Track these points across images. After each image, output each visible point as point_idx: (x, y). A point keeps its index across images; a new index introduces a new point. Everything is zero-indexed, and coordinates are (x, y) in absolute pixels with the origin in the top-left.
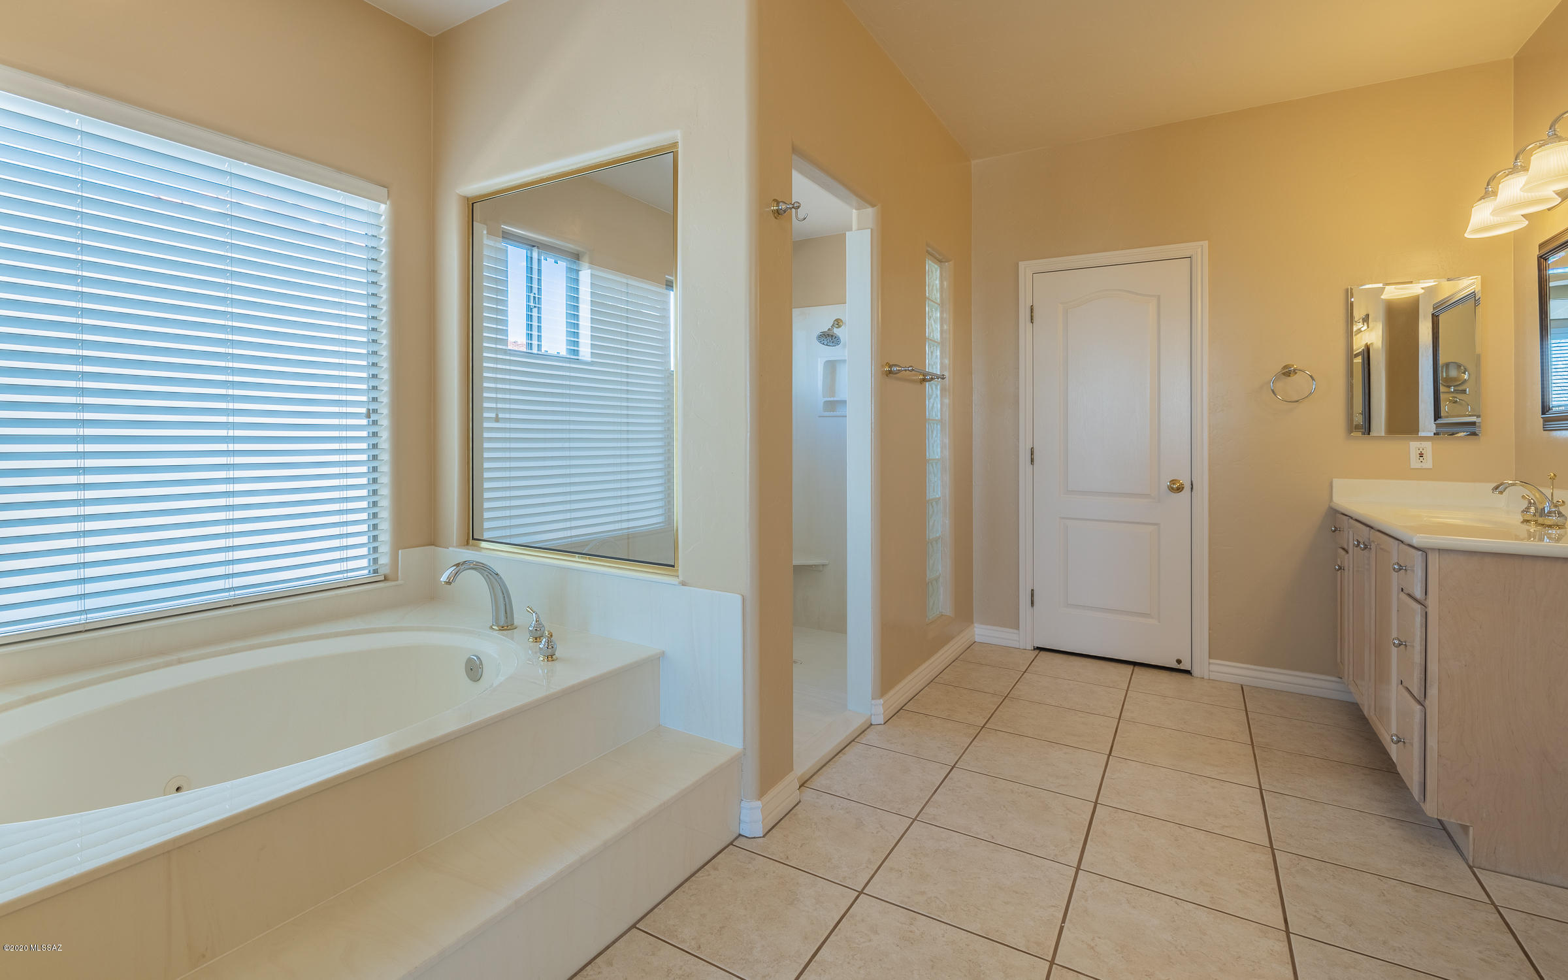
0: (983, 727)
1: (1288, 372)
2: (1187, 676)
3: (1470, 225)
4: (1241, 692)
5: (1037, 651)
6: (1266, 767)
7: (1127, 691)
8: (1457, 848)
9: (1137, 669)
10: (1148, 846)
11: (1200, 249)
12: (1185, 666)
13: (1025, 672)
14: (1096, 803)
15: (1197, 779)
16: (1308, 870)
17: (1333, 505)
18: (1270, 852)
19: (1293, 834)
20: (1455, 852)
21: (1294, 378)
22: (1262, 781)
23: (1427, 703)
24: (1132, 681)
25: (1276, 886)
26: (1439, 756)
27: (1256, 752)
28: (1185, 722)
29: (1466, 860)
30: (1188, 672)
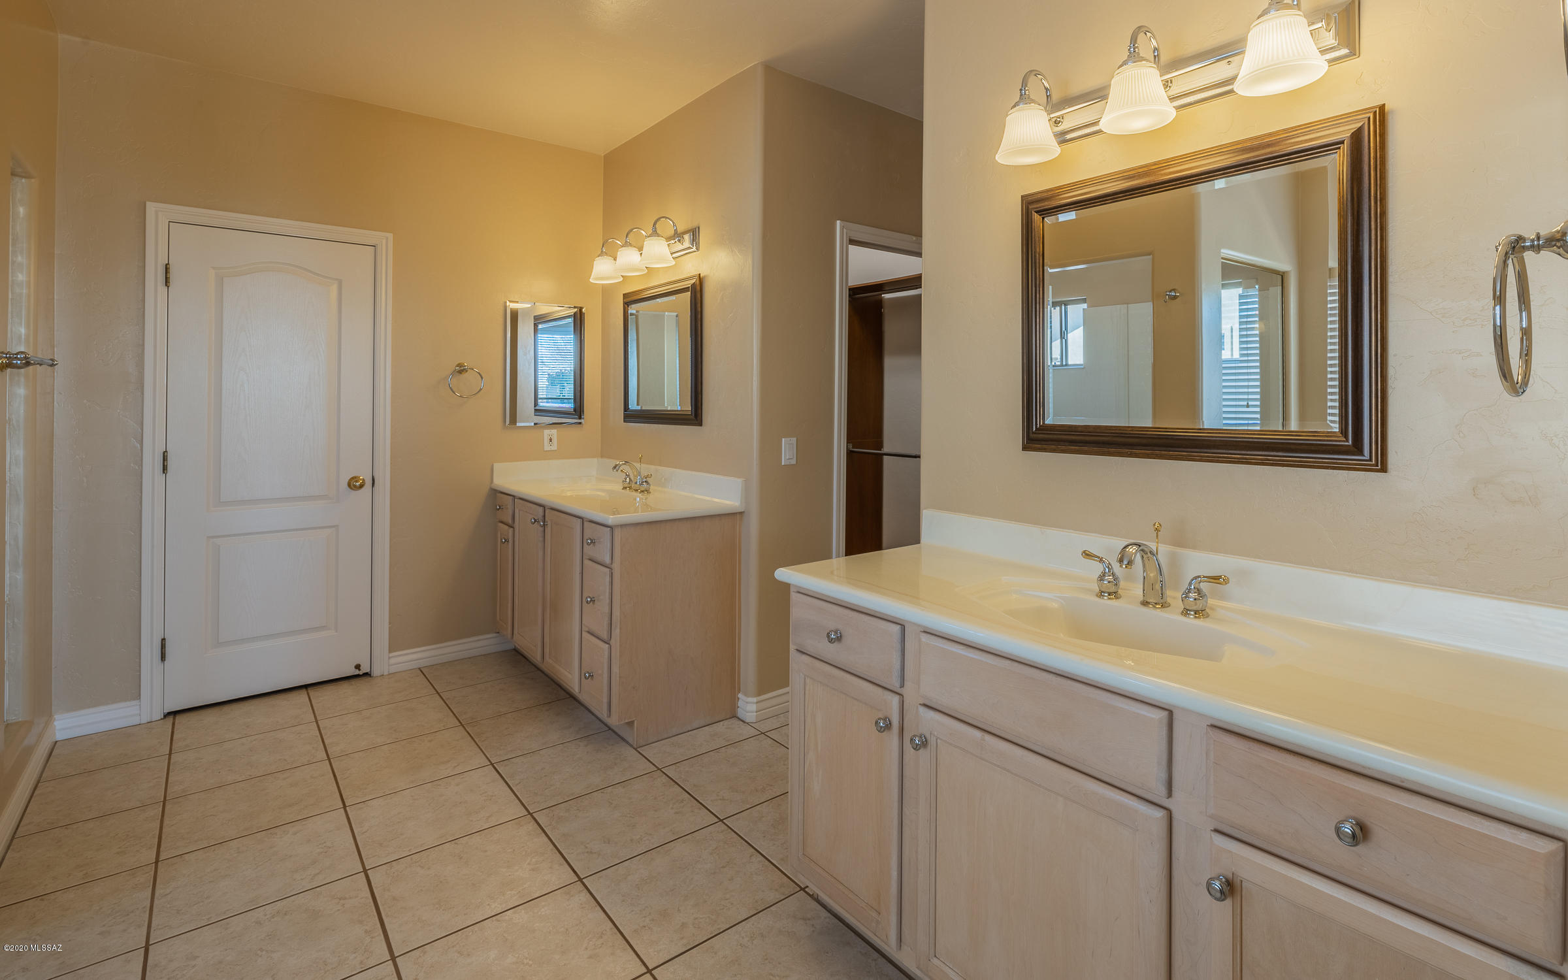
0: (157, 862)
1: (461, 370)
2: (367, 679)
3: (593, 274)
4: (422, 676)
5: (171, 719)
6: (483, 741)
7: (317, 722)
8: (623, 739)
9: (312, 692)
10: (441, 882)
11: (385, 240)
12: (365, 669)
13: (170, 754)
14: (365, 871)
15: (440, 785)
16: (562, 816)
17: (494, 486)
18: (531, 817)
19: (536, 791)
20: (624, 743)
21: (465, 375)
22: (488, 756)
23: (612, 642)
24: (315, 709)
25: (552, 846)
26: (620, 677)
27: (468, 730)
28: (395, 730)
29: (631, 746)
30: (367, 675)
